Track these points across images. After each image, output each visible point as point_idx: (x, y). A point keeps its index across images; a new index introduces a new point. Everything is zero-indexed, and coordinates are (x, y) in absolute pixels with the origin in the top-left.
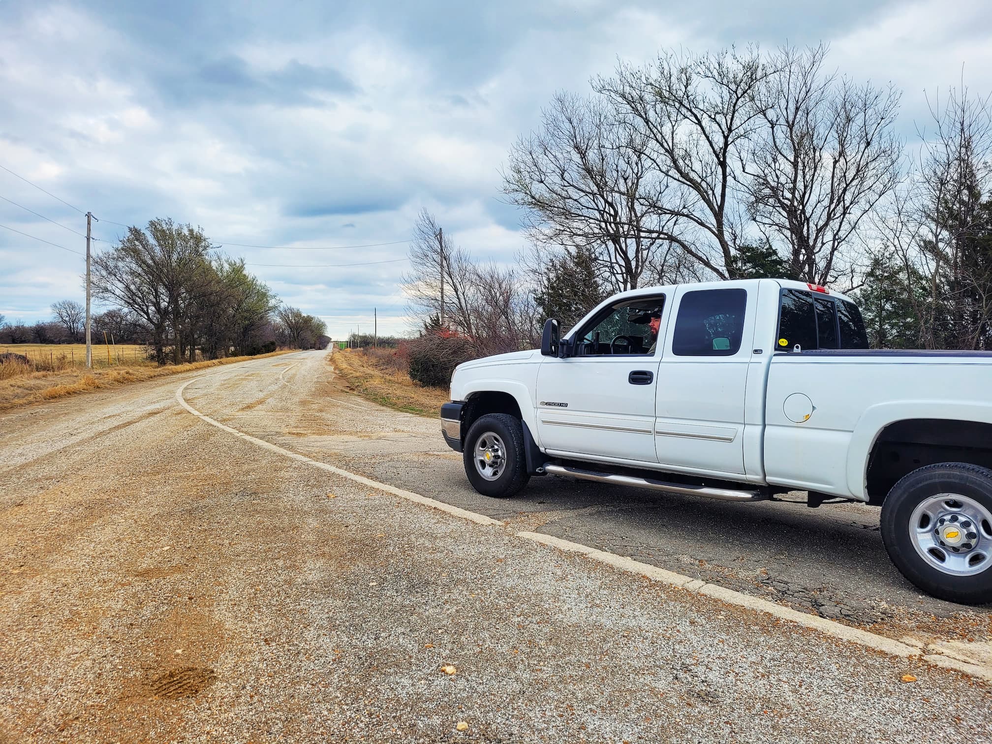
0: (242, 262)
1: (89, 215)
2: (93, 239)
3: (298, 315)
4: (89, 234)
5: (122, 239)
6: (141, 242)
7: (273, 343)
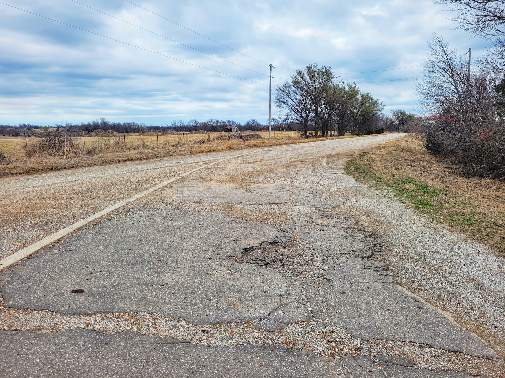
0: (355, 85)
1: (271, 66)
2: (272, 77)
3: (404, 114)
4: (271, 75)
5: (292, 77)
6: (302, 78)
7: (382, 129)
